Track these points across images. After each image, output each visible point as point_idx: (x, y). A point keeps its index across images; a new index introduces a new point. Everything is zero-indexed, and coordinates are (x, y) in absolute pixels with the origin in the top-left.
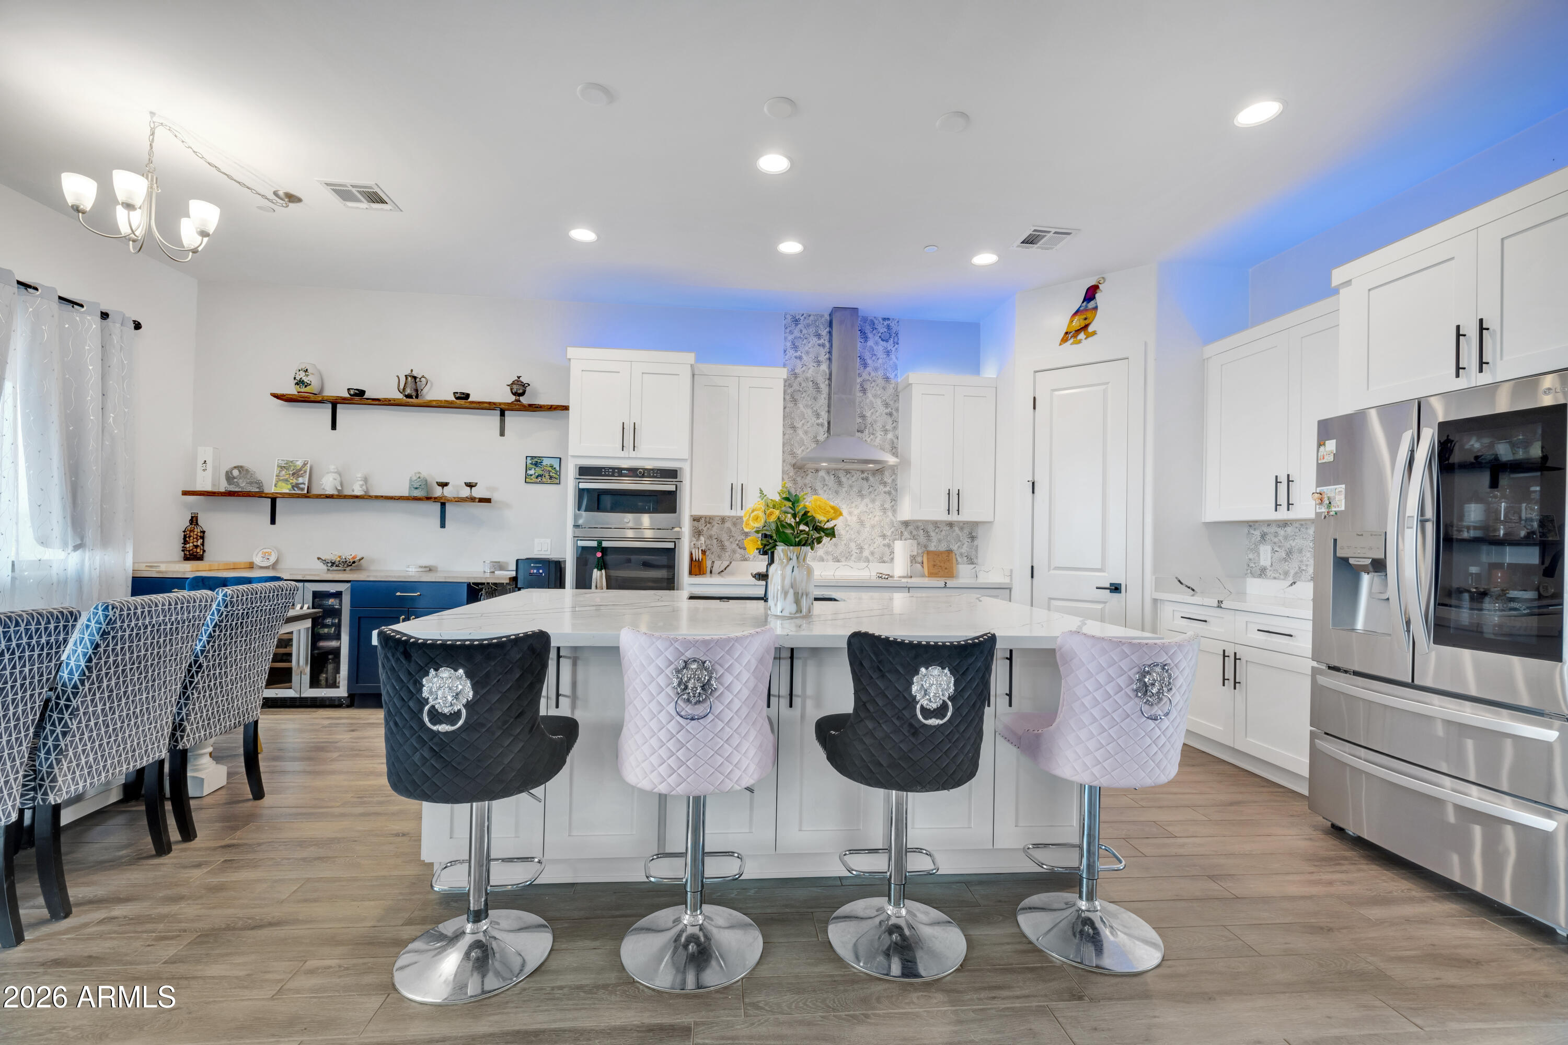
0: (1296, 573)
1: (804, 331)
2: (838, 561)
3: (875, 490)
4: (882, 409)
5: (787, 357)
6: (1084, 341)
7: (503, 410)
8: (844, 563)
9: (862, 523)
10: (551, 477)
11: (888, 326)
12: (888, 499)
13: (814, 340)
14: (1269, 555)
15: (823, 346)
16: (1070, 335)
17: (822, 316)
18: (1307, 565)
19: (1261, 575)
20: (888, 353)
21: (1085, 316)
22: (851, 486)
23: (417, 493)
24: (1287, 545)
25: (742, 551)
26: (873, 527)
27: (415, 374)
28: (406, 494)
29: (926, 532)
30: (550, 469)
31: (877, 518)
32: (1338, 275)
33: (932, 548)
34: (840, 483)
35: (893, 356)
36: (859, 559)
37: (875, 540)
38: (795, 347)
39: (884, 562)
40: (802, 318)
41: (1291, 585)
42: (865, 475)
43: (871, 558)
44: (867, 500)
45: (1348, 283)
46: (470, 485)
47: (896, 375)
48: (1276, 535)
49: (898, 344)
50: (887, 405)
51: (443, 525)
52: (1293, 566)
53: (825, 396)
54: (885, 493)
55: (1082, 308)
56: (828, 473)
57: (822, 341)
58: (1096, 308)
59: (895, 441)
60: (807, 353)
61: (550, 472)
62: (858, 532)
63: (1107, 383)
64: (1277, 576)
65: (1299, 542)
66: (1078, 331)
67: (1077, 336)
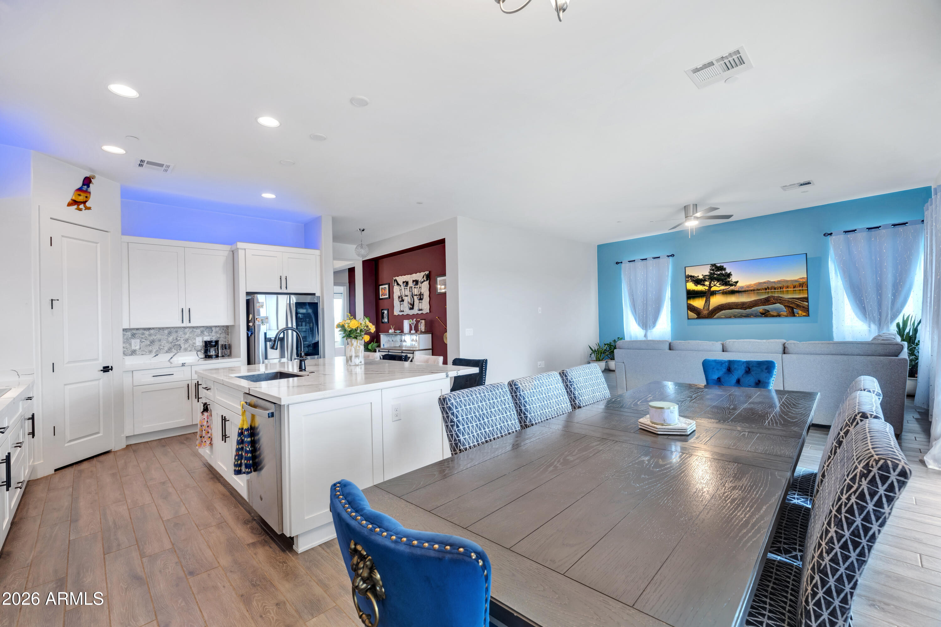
0: (157, 350)
6: (84, 211)
14: (139, 344)
16: (74, 202)
18: (164, 347)
19: (134, 354)
21: (86, 195)
24: (151, 338)
32: (240, 245)
41: (155, 356)
45: (247, 249)
48: (143, 334)
52: (155, 348)
55: (83, 189)
58: (89, 192)
63: (97, 243)
64: (144, 353)
65: (158, 337)
66: (81, 203)
67: (78, 205)
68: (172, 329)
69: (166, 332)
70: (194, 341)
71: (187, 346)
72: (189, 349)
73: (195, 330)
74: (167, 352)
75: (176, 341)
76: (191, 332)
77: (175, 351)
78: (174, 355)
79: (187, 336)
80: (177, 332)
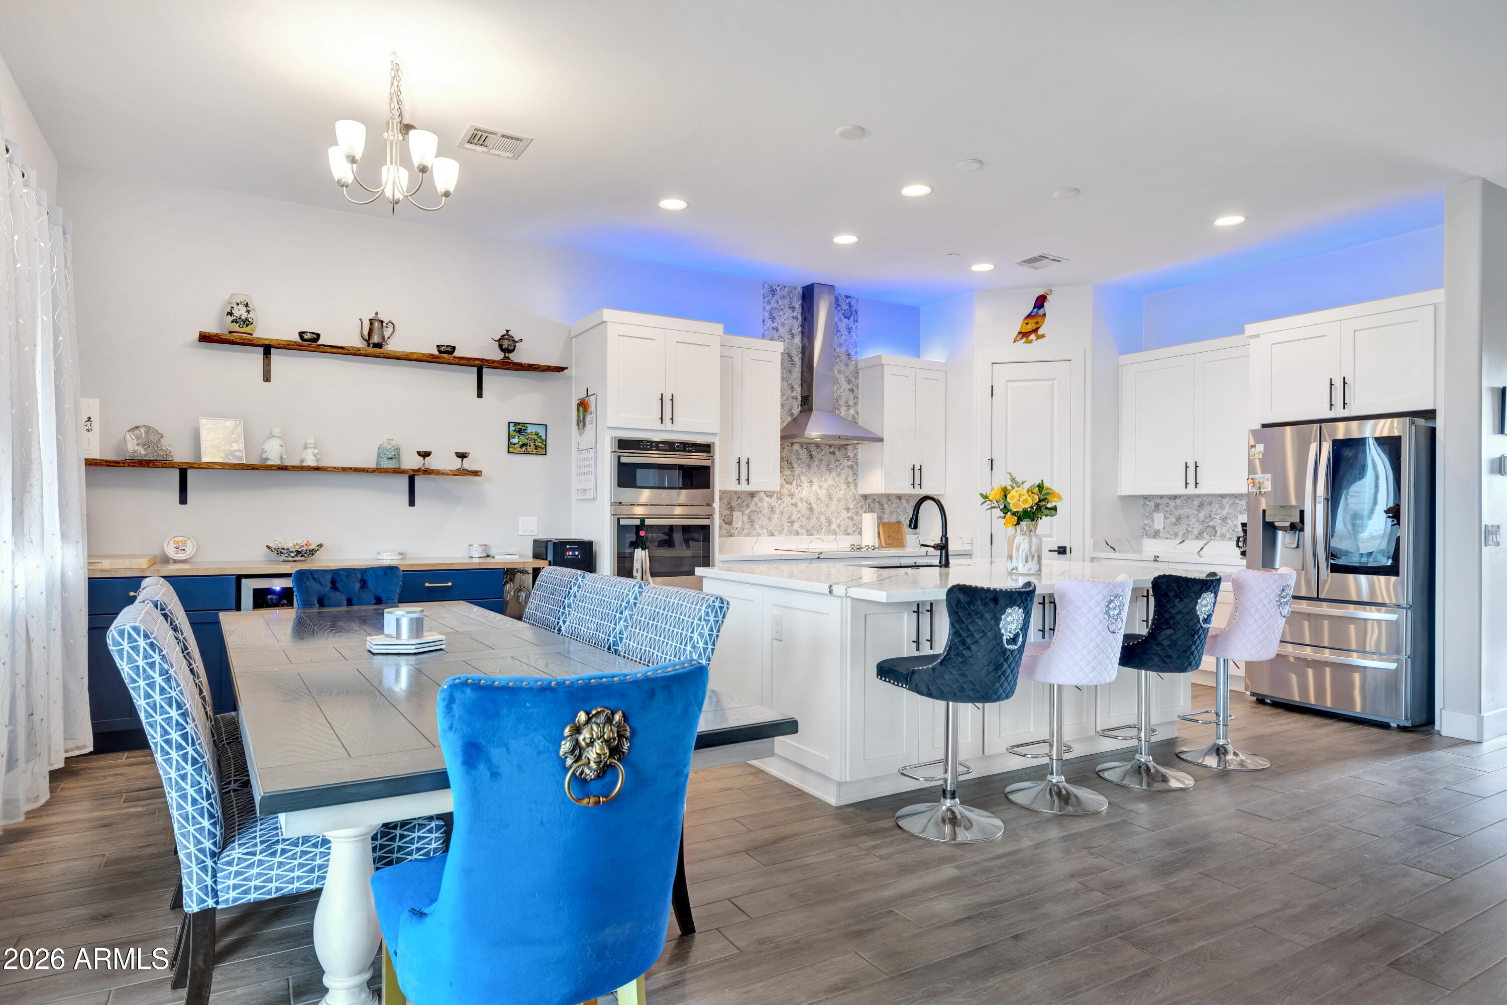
0: (1184, 534)
1: (780, 303)
2: (811, 534)
3: (840, 464)
4: (845, 386)
5: (765, 327)
6: (1034, 341)
7: (480, 366)
8: (817, 537)
9: (830, 496)
10: (536, 447)
11: (850, 303)
12: (851, 472)
13: (788, 312)
14: (1162, 521)
15: (796, 318)
16: (1024, 335)
17: (795, 289)
18: (1193, 528)
19: (1155, 536)
20: (849, 330)
21: (1036, 321)
22: (821, 460)
23: (387, 464)
24: (1177, 513)
25: (727, 527)
26: (839, 500)
27: (381, 317)
28: (373, 465)
29: (881, 504)
30: (535, 437)
31: (842, 492)
32: (1250, 329)
33: (886, 520)
34: (811, 457)
35: (853, 334)
36: (828, 532)
37: (841, 513)
38: (772, 318)
39: (848, 534)
40: (778, 289)
41: (1181, 543)
42: (832, 449)
43: (838, 531)
44: (834, 474)
45: (1257, 336)
46: (462, 456)
47: (856, 352)
48: (1168, 505)
49: (857, 322)
50: (849, 381)
51: (412, 503)
52: (1181, 529)
53: (798, 369)
54: (848, 467)
55: (1033, 313)
56: (802, 446)
57: (795, 314)
58: (1044, 315)
59: (856, 416)
60: (783, 324)
61: (535, 440)
62: (827, 506)
63: (1054, 379)
64: (1168, 536)
65: (1186, 511)
66: (1030, 333)
67: (1028, 337)
68: (1204, 499)
69: (1196, 503)
70: (1235, 523)
71: (1224, 530)
72: (1228, 535)
73: (1237, 501)
74: (1197, 538)
75: (1208, 520)
76: (1231, 505)
77: (1208, 538)
78: (1205, 544)
79: (1225, 512)
80: (1210, 503)
